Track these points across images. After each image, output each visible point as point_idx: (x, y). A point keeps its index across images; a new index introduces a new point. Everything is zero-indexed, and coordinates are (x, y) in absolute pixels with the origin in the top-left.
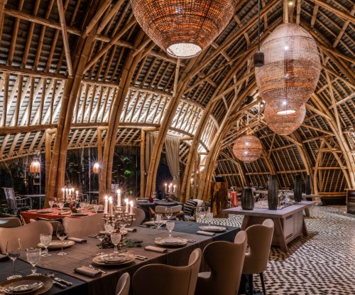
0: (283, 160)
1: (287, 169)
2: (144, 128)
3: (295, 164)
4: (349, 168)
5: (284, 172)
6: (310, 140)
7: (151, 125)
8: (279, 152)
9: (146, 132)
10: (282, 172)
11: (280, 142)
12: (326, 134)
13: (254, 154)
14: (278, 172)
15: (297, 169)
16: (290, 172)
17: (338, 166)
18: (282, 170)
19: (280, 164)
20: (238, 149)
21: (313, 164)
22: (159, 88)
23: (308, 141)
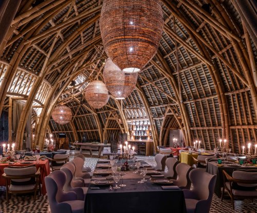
0: (82, 123)
1: (84, 129)
2: (11, 96)
3: (90, 126)
4: (125, 129)
5: (83, 131)
6: (102, 112)
7: (22, 95)
8: (80, 118)
9: (13, 100)
10: (81, 131)
11: (81, 112)
12: (112, 109)
13: (68, 119)
14: (78, 131)
15: (91, 129)
16: (86, 131)
17: (119, 128)
18: (81, 129)
19: (79, 126)
20: (57, 115)
21: (103, 126)
22: (30, 69)
23: (100, 112)
